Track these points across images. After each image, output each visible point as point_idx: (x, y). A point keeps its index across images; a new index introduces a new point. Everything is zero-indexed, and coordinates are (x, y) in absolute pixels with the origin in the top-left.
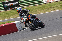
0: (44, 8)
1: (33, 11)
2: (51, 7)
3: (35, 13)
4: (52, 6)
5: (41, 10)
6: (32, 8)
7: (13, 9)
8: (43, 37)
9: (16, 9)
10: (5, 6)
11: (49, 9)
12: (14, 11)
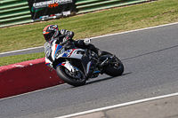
0: (146, 14)
1: (116, 23)
2: (167, 10)
3: (120, 27)
4: (171, 9)
5: (138, 19)
6: (113, 14)
7: (57, 18)
8: (145, 98)
9: (65, 17)
10: (35, 9)
11: (160, 16)
12: (61, 22)
